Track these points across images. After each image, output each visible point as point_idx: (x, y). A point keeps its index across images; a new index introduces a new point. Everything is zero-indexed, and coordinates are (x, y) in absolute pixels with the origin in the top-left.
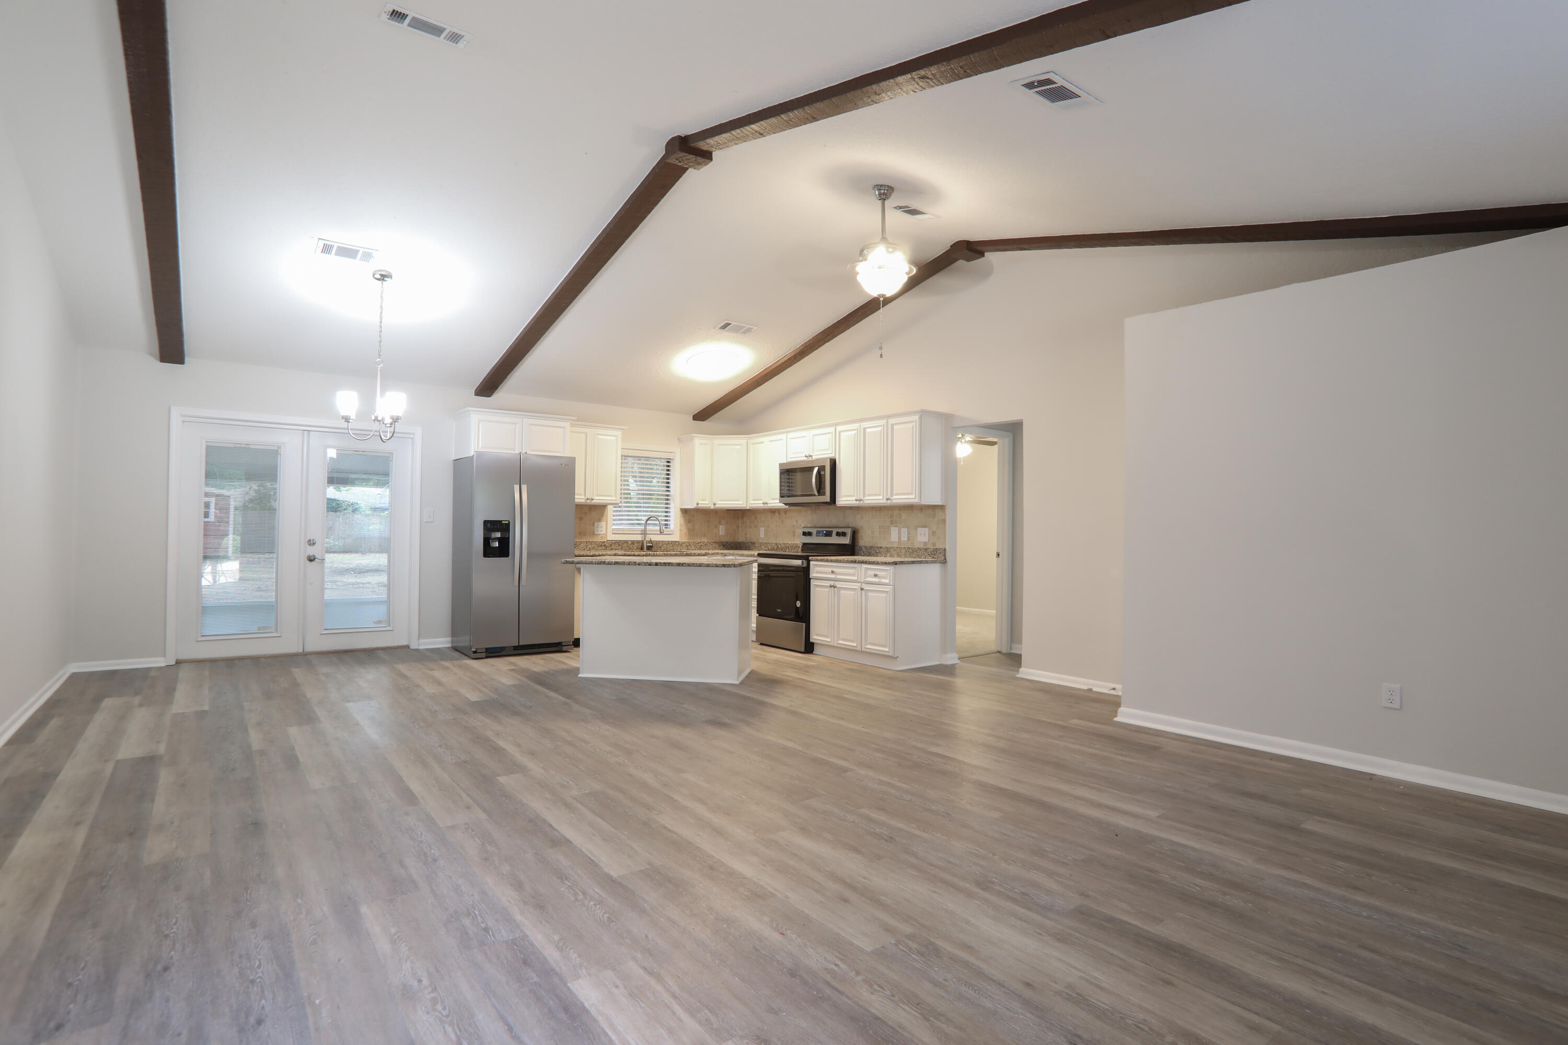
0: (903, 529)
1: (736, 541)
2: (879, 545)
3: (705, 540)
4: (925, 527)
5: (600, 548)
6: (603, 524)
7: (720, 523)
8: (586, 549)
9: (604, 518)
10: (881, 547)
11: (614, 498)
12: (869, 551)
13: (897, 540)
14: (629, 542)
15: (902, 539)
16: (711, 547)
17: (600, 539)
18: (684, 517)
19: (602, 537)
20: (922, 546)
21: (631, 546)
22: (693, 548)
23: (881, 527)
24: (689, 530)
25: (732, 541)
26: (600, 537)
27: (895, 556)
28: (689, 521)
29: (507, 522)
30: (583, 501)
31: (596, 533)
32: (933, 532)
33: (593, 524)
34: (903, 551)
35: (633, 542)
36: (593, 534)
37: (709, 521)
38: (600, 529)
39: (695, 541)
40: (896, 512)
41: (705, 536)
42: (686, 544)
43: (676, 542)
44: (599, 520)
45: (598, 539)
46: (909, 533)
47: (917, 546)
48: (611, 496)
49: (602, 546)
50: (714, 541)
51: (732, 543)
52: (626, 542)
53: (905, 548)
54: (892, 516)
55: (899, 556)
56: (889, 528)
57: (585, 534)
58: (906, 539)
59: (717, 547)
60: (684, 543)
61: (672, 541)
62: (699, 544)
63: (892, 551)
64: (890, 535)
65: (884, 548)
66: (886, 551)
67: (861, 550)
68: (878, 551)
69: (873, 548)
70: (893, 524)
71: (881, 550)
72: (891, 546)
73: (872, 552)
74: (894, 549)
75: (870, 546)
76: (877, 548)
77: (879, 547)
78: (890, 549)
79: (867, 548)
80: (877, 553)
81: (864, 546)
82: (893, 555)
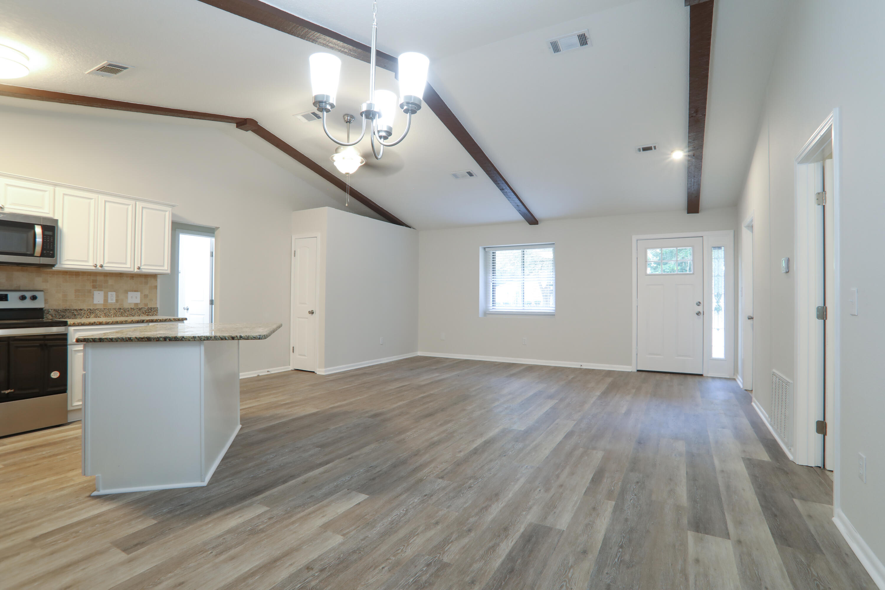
0: (110, 293)
2: (77, 308)
4: (136, 291)
10: (81, 310)
12: (62, 314)
13: (102, 302)
15: (110, 301)
20: (133, 306)
23: (77, 291)
27: (101, 316)
32: (145, 295)
34: (112, 312)
40: (100, 278)
46: (117, 296)
47: (126, 306)
53: (115, 309)
54: (94, 281)
55: (106, 315)
56: (90, 292)
58: (114, 301)
63: (98, 312)
64: (93, 298)
65: (86, 310)
66: (89, 312)
67: (48, 315)
68: (76, 314)
69: (68, 311)
70: (96, 288)
71: (82, 312)
72: (95, 308)
73: (68, 315)
74: (100, 310)
75: (65, 310)
76: (76, 310)
77: (77, 309)
78: (94, 310)
79: (59, 311)
80: (75, 315)
81: (53, 310)
82: (99, 315)
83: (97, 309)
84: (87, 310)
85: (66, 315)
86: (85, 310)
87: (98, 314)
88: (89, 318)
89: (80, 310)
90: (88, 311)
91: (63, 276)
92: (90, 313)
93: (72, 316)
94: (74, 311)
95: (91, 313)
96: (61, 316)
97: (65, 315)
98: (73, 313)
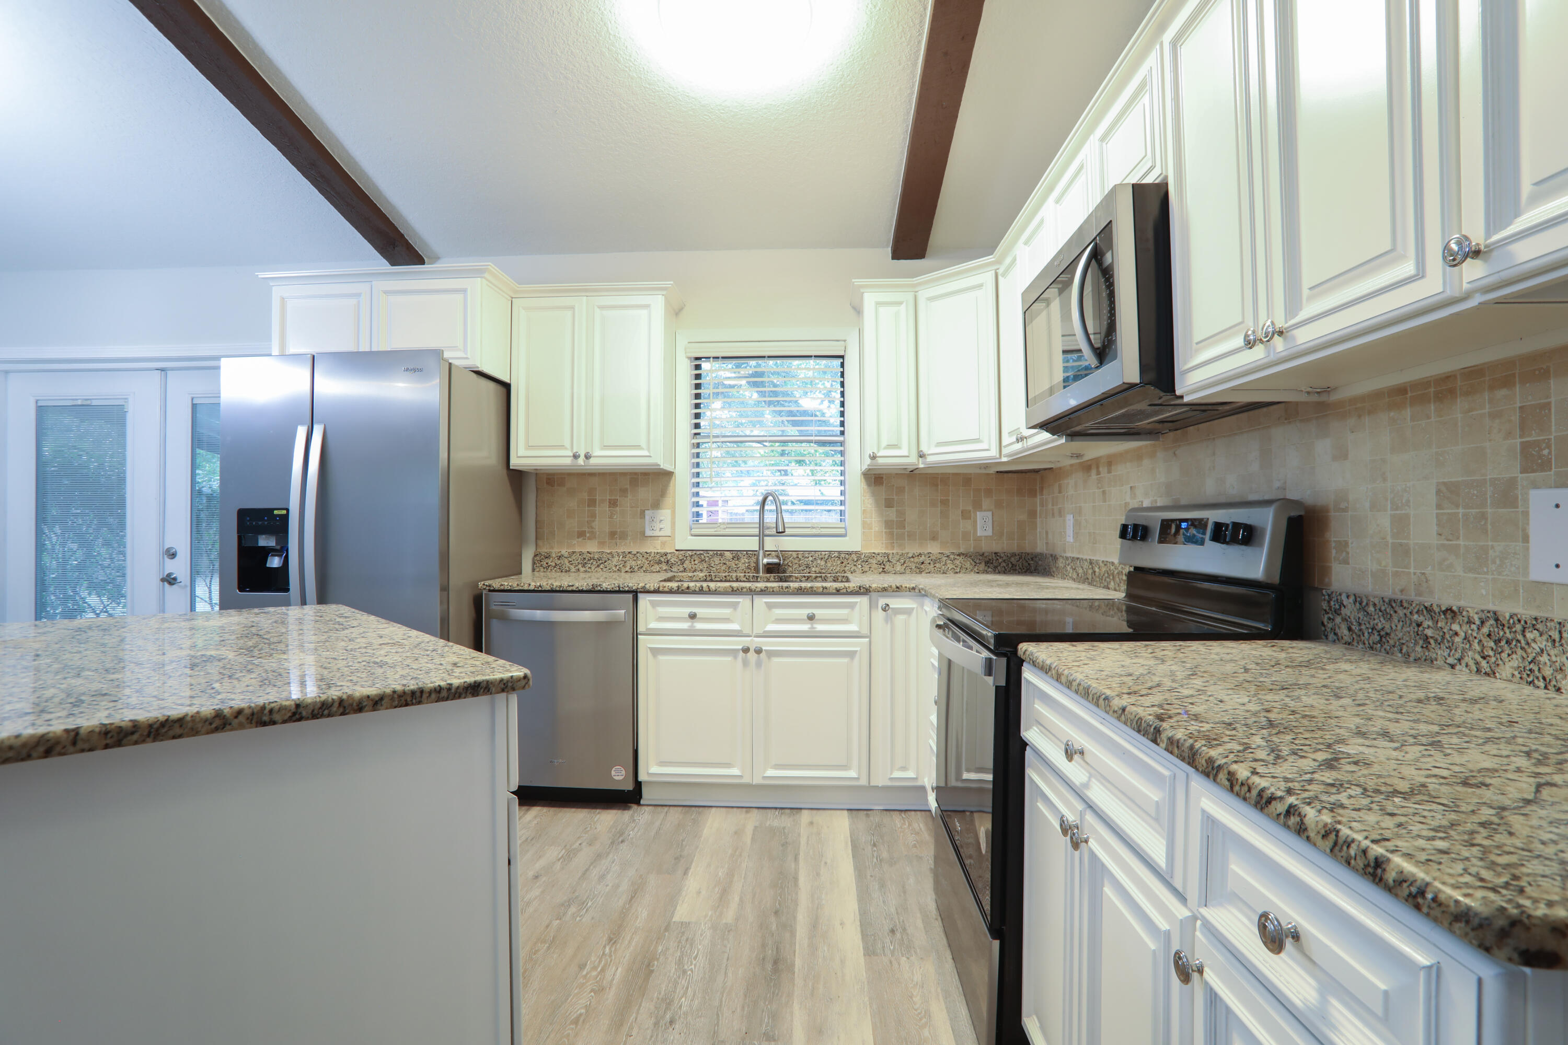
1: (1028, 550)
3: (934, 549)
5: (657, 567)
6: (664, 514)
7: (978, 506)
8: (623, 570)
9: (668, 501)
10: (1451, 613)
11: (645, 453)
12: (1381, 623)
14: (728, 554)
16: (950, 566)
17: (659, 547)
18: (874, 494)
19: (663, 544)
21: (732, 564)
22: (899, 568)
24: (888, 524)
25: (1015, 549)
26: (658, 543)
28: (889, 504)
29: (284, 512)
30: (568, 461)
31: (648, 533)
33: (642, 514)
35: (736, 555)
36: (642, 536)
37: (945, 503)
38: (658, 526)
39: (906, 551)
41: (934, 538)
42: (879, 558)
43: (850, 553)
44: (656, 505)
45: (654, 548)
48: (638, 447)
49: (660, 562)
50: (962, 550)
51: (1014, 555)
52: (720, 553)
57: (623, 536)
59: (968, 565)
60: (873, 555)
61: (839, 552)
62: (916, 560)
63: (1542, 643)
64: (1526, 539)
65: (1478, 622)
66: (1489, 635)
67: (1338, 620)
68: (1429, 632)
69: (1401, 612)
70: (1545, 465)
71: (1456, 627)
72: (1526, 612)
73: (1400, 635)
74: (1556, 636)
75: (1391, 602)
76: (1429, 610)
77: (1437, 610)
78: (1518, 627)
79: (1371, 609)
80: (1426, 639)
81: (1351, 599)
82: (1548, 672)
83: (1535, 623)
84: (1483, 623)
85: (1393, 635)
86: (1470, 622)
87: (1544, 658)
88: (1491, 674)
89: (1445, 612)
90: (1485, 630)
91: (1392, 414)
92: (1498, 642)
93: (1416, 643)
94: (1421, 618)
95: (1503, 643)
96: (1376, 637)
97: (1387, 634)
98: (1419, 625)
